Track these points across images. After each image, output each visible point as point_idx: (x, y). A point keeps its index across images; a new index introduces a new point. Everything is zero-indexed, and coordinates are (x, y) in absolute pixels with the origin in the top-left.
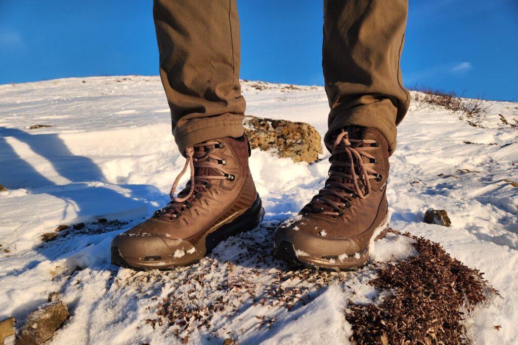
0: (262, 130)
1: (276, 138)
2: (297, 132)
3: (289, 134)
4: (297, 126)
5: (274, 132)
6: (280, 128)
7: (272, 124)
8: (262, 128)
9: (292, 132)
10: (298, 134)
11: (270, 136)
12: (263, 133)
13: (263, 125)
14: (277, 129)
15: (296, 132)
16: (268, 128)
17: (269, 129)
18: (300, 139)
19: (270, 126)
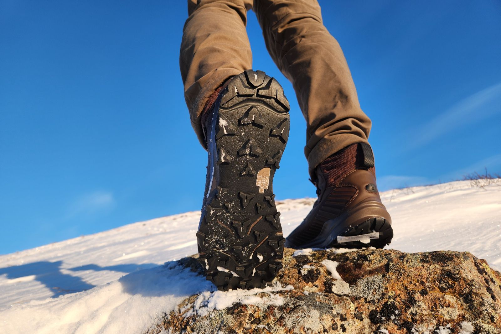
0: (310, 300)
1: (366, 321)
2: (442, 290)
3: (412, 302)
4: (436, 267)
5: (355, 299)
6: (370, 278)
7: (339, 269)
8: (308, 289)
9: (424, 293)
10: (449, 298)
11: (343, 318)
12: (315, 313)
13: (311, 277)
14: (361, 283)
15: (437, 293)
16: (328, 287)
17: (334, 289)
18: (464, 318)
19: (336, 274)
